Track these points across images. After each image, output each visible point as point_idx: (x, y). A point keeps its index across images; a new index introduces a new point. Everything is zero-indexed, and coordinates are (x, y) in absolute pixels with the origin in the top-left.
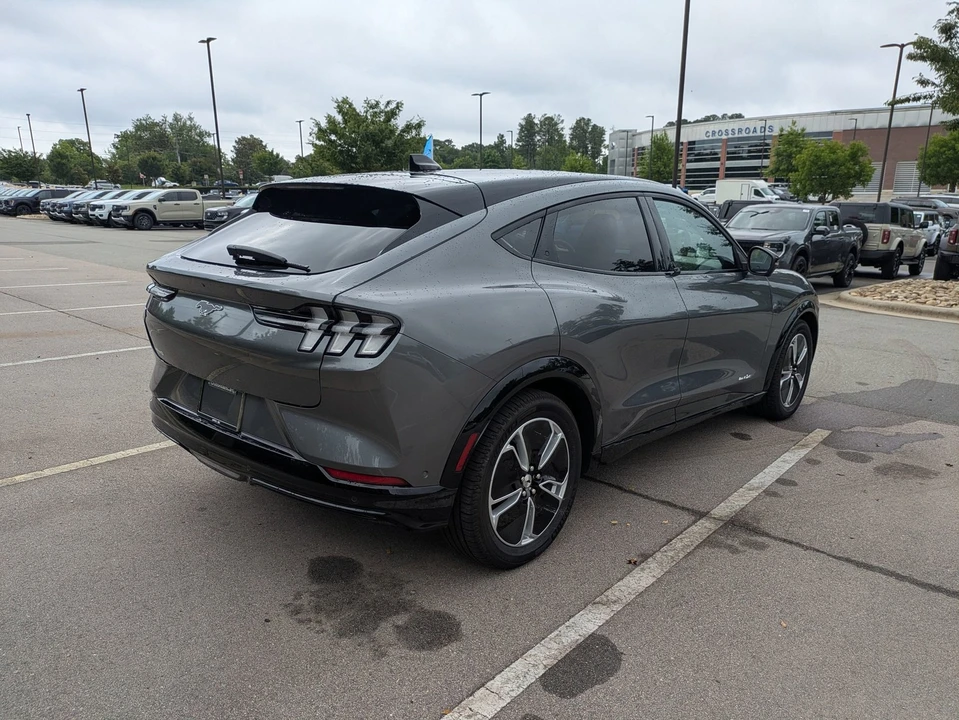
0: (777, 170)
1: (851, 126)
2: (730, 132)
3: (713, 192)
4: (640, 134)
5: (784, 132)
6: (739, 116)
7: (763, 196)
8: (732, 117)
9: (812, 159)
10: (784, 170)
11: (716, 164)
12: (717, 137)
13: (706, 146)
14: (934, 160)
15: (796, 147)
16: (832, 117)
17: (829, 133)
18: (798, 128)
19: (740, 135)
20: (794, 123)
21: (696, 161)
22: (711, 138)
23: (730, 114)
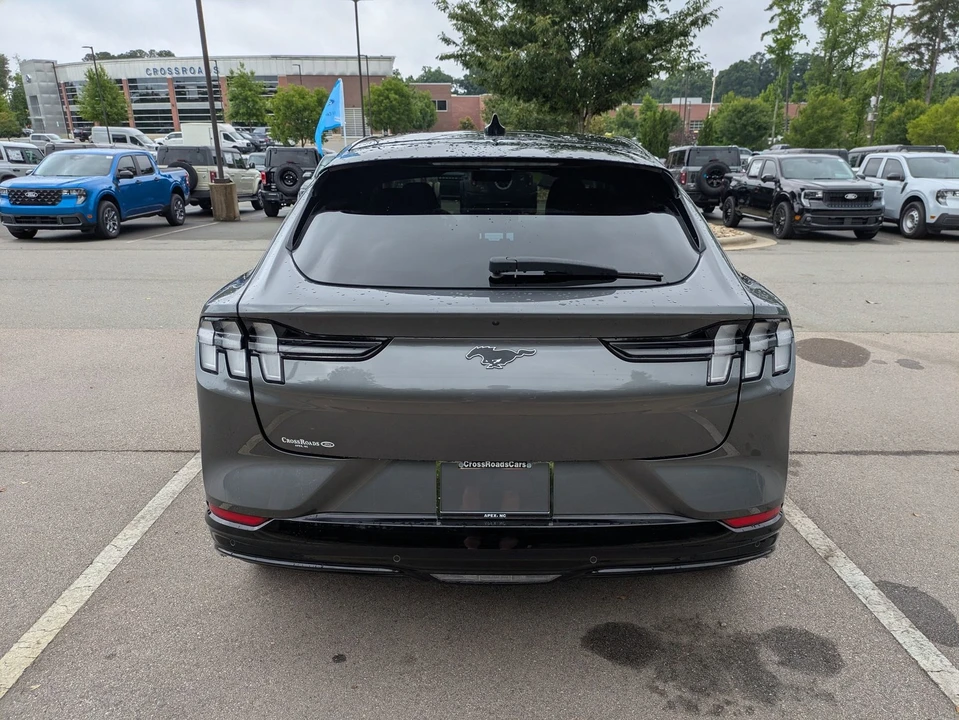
0: (237, 113)
1: (295, 70)
2: (174, 71)
3: (179, 136)
4: (63, 66)
5: (235, 75)
6: (168, 54)
7: (233, 141)
8: (161, 54)
9: (285, 103)
10: (243, 114)
11: (166, 106)
12: (159, 75)
13: (149, 85)
14: (375, 108)
15: (250, 90)
16: (274, 61)
17: (275, 78)
18: (247, 71)
19: (186, 75)
20: (242, 66)
21: (142, 101)
22: (153, 76)
23: (158, 51)
